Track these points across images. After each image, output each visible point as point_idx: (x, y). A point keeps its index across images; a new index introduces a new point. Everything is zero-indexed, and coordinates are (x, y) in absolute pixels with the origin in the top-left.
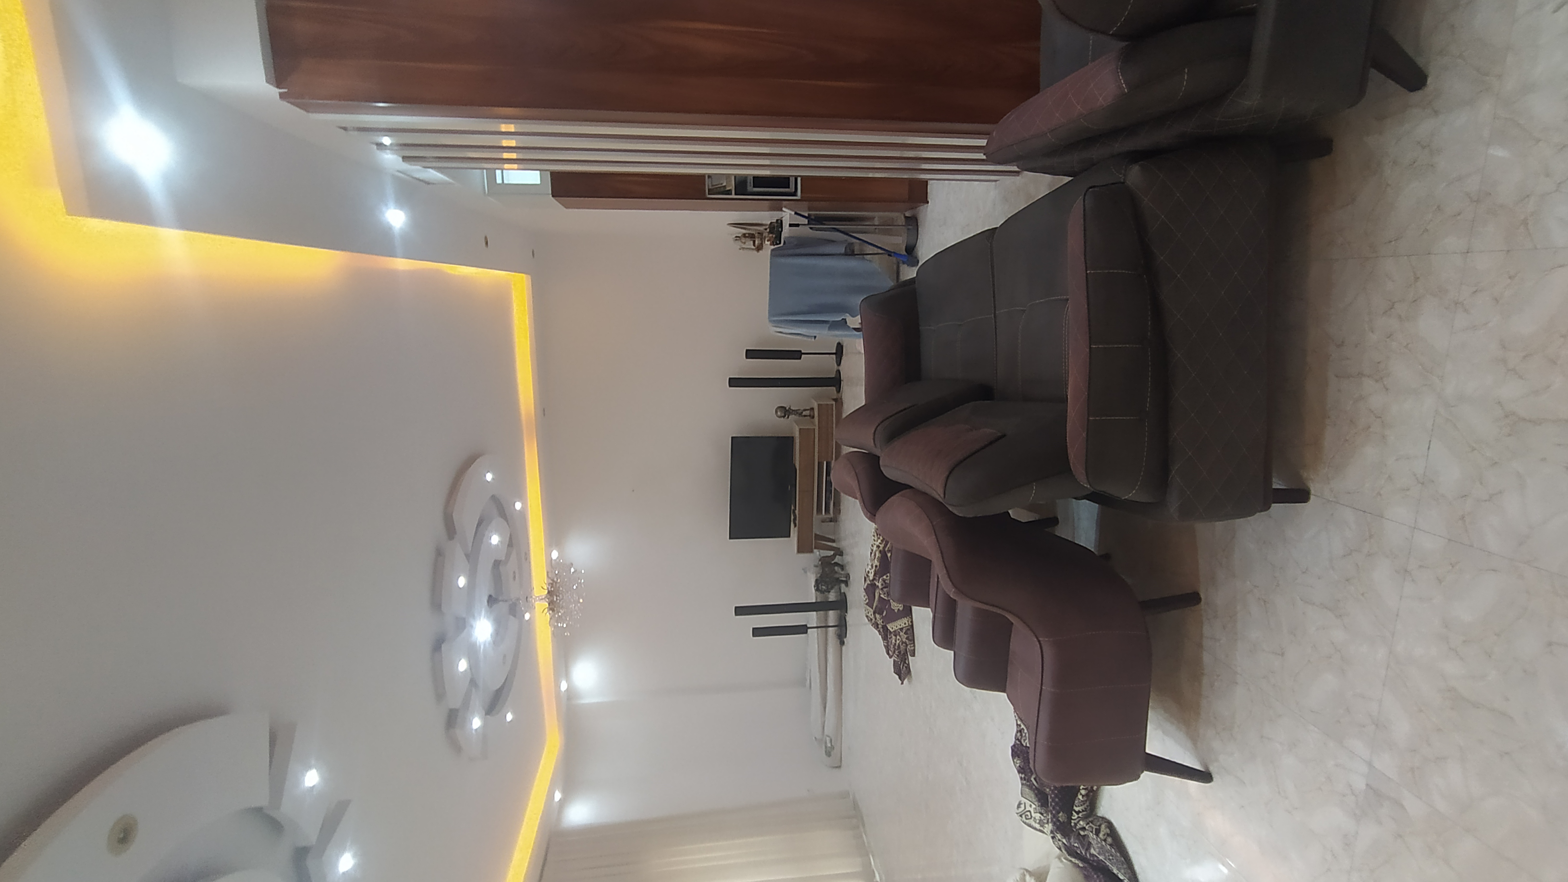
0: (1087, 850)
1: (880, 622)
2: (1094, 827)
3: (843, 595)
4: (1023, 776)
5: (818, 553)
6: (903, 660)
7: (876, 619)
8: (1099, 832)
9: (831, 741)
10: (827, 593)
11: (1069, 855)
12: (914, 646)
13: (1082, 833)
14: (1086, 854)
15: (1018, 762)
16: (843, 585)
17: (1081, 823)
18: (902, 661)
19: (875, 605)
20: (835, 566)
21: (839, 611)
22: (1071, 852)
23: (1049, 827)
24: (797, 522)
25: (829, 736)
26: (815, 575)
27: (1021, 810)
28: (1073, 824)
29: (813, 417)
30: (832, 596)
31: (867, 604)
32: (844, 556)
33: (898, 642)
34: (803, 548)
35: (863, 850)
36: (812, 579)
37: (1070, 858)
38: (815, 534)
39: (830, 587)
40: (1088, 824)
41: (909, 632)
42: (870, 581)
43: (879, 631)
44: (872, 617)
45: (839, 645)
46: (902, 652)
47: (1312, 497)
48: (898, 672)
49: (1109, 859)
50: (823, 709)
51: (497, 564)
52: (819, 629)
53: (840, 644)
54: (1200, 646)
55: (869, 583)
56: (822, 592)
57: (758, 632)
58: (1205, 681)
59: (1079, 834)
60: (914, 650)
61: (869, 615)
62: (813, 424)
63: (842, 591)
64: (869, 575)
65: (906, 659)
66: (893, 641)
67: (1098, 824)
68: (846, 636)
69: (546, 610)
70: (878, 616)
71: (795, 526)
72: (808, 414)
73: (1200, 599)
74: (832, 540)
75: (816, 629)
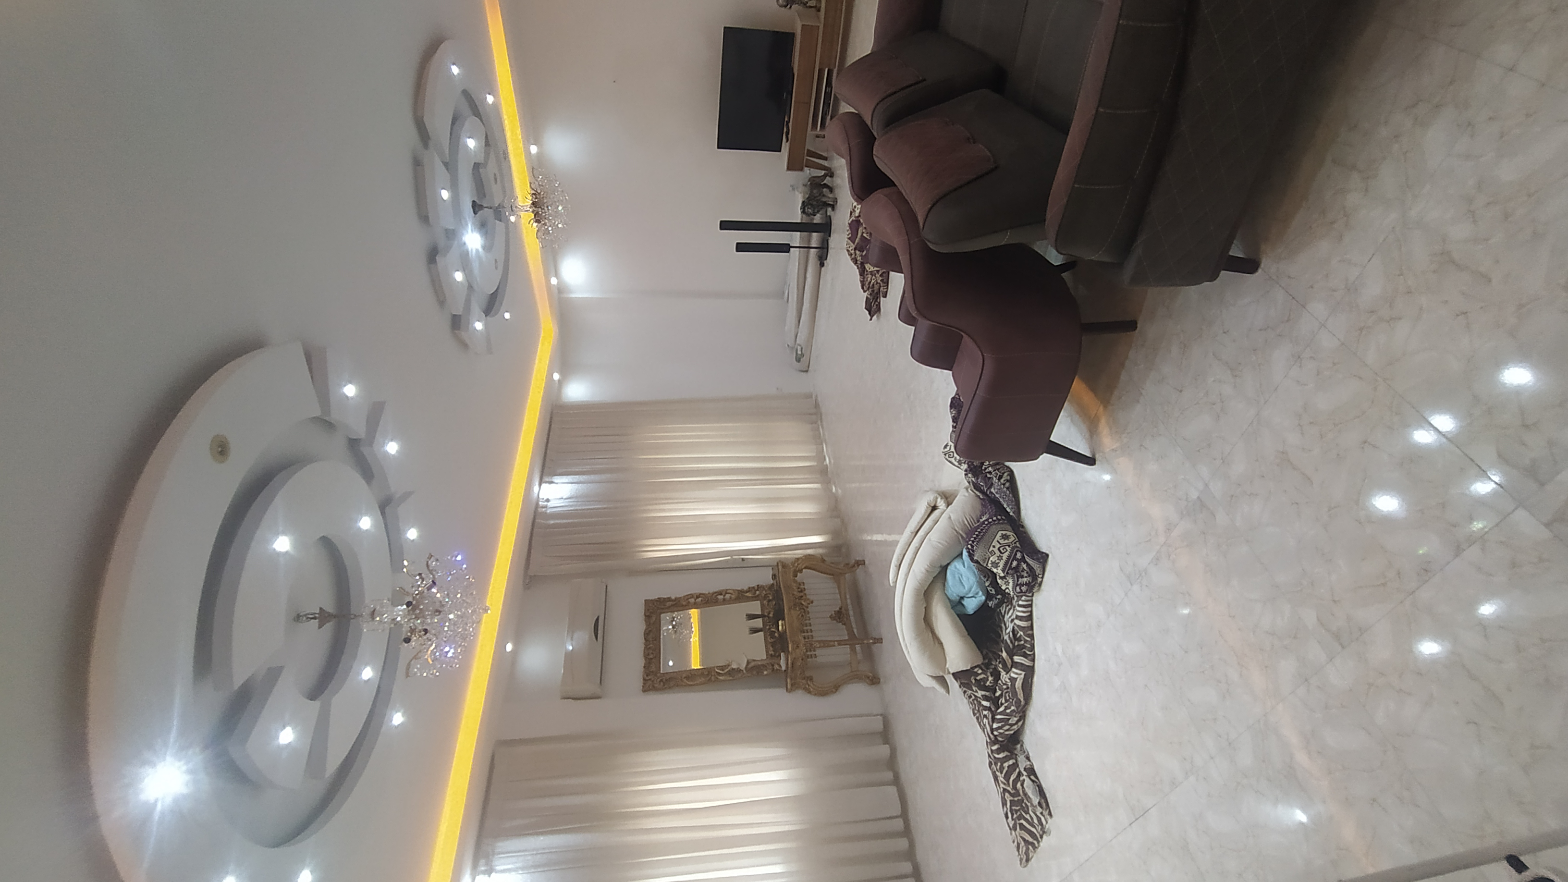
0: (988, 488)
1: (859, 258)
2: (999, 474)
3: (828, 217)
4: (955, 425)
5: (808, 171)
6: (876, 298)
7: (856, 255)
8: (1002, 478)
9: (802, 349)
10: (812, 216)
11: (975, 488)
12: (887, 288)
13: (989, 476)
14: (987, 490)
15: (954, 412)
16: (830, 209)
17: (990, 469)
18: (873, 299)
19: (856, 242)
20: (823, 188)
21: (822, 234)
22: (976, 487)
23: (965, 466)
24: (790, 136)
25: (800, 345)
26: (802, 194)
27: (946, 450)
28: (983, 468)
29: (819, 10)
30: (817, 219)
31: (849, 239)
32: (834, 178)
33: (873, 281)
34: (793, 165)
35: (818, 440)
36: (799, 199)
37: (974, 490)
38: (808, 150)
39: (816, 211)
40: (995, 471)
41: (884, 275)
42: (855, 217)
43: (858, 266)
44: (853, 252)
45: (819, 266)
46: (875, 292)
47: (1260, 270)
48: (869, 308)
49: (1003, 498)
50: (797, 322)
51: (477, 166)
52: (801, 249)
53: (820, 264)
54: (1122, 365)
55: (854, 219)
56: (808, 215)
57: (741, 247)
58: (1116, 393)
59: (986, 476)
60: (887, 292)
61: (850, 249)
62: (818, 17)
63: (828, 214)
64: (856, 209)
65: (877, 298)
66: (869, 279)
67: (1003, 472)
68: (826, 259)
69: (532, 221)
70: (857, 252)
71: (787, 141)
72: (815, 5)
73: (1136, 327)
74: (824, 157)
75: (798, 249)
